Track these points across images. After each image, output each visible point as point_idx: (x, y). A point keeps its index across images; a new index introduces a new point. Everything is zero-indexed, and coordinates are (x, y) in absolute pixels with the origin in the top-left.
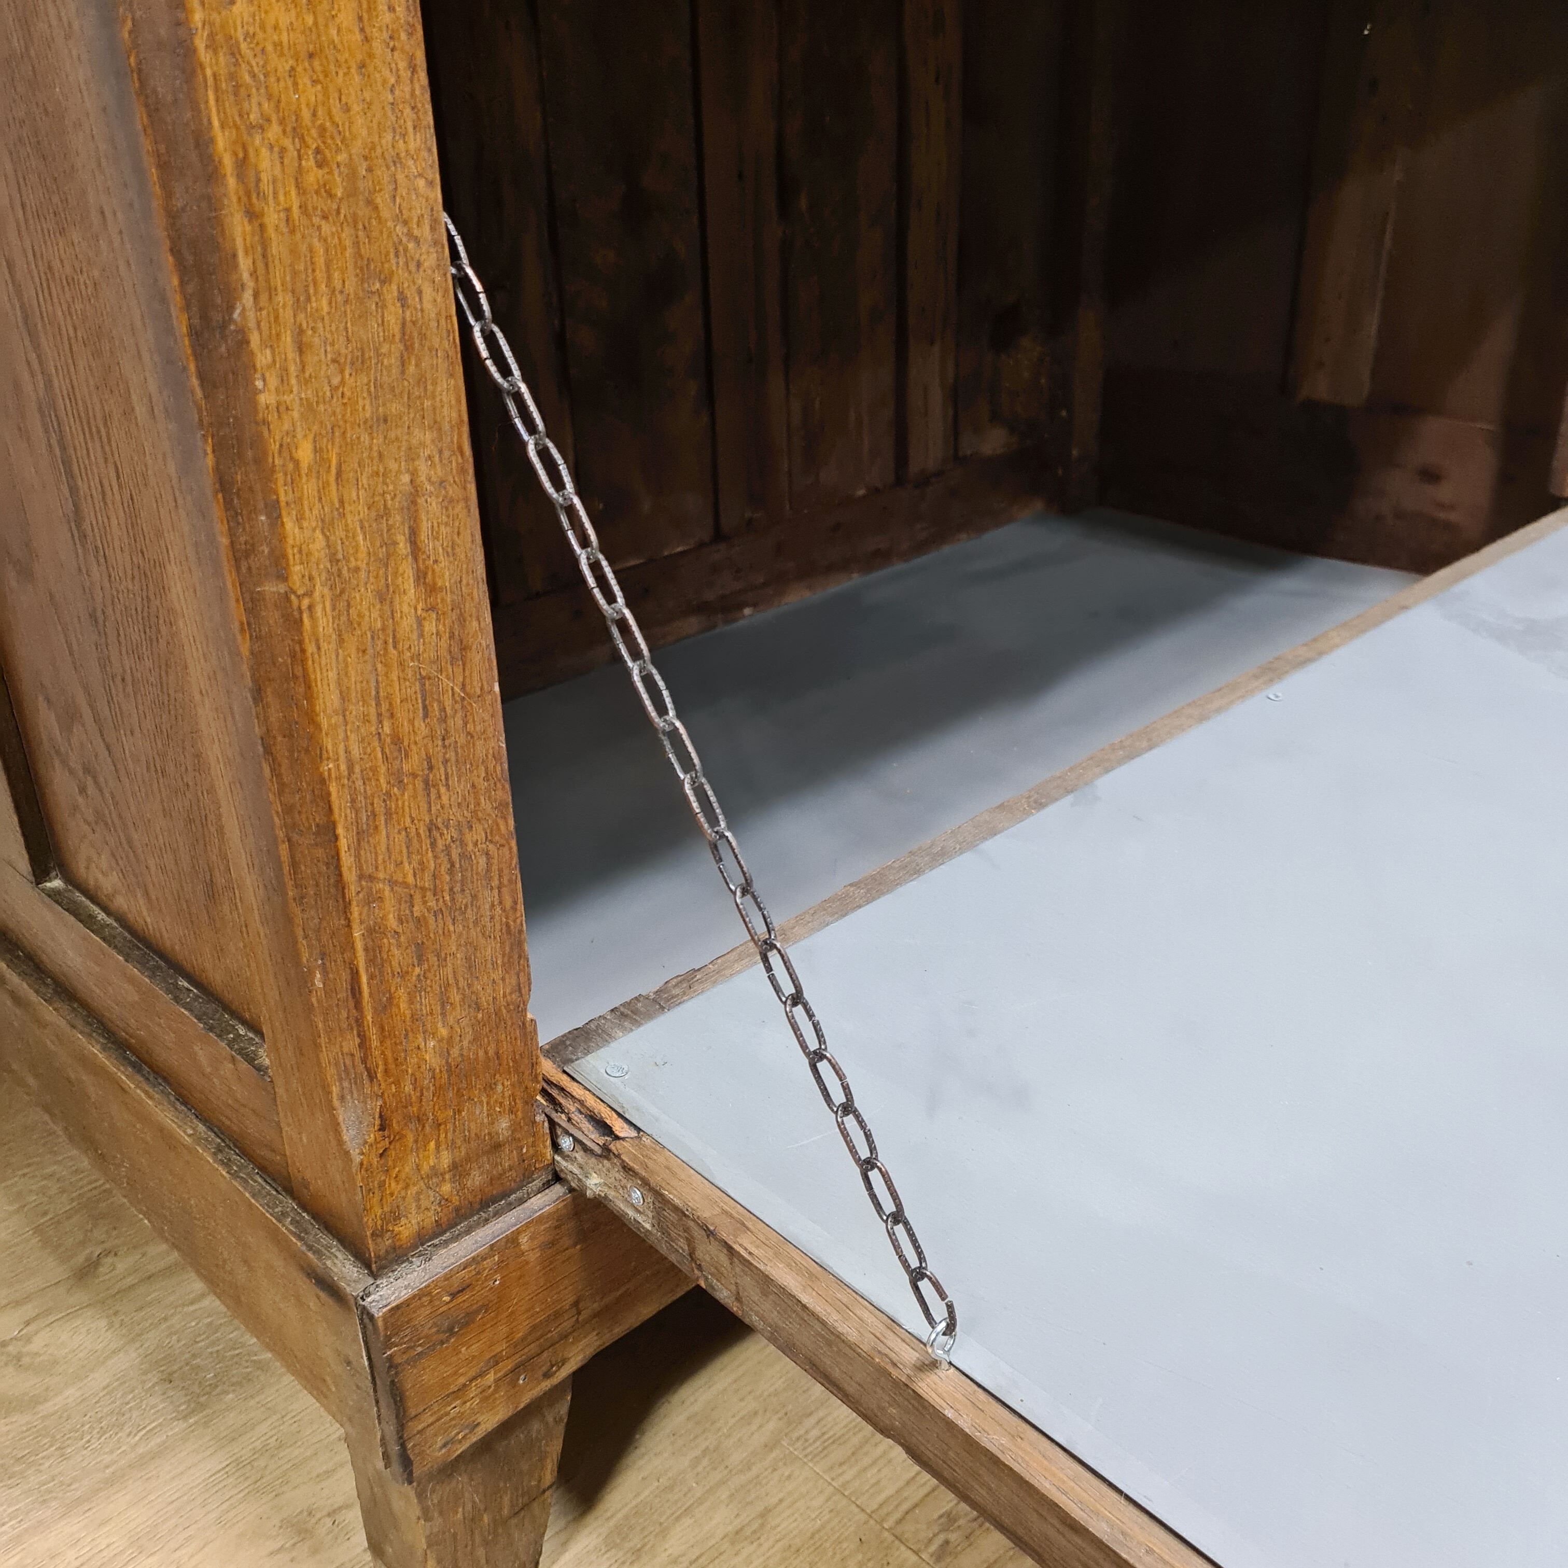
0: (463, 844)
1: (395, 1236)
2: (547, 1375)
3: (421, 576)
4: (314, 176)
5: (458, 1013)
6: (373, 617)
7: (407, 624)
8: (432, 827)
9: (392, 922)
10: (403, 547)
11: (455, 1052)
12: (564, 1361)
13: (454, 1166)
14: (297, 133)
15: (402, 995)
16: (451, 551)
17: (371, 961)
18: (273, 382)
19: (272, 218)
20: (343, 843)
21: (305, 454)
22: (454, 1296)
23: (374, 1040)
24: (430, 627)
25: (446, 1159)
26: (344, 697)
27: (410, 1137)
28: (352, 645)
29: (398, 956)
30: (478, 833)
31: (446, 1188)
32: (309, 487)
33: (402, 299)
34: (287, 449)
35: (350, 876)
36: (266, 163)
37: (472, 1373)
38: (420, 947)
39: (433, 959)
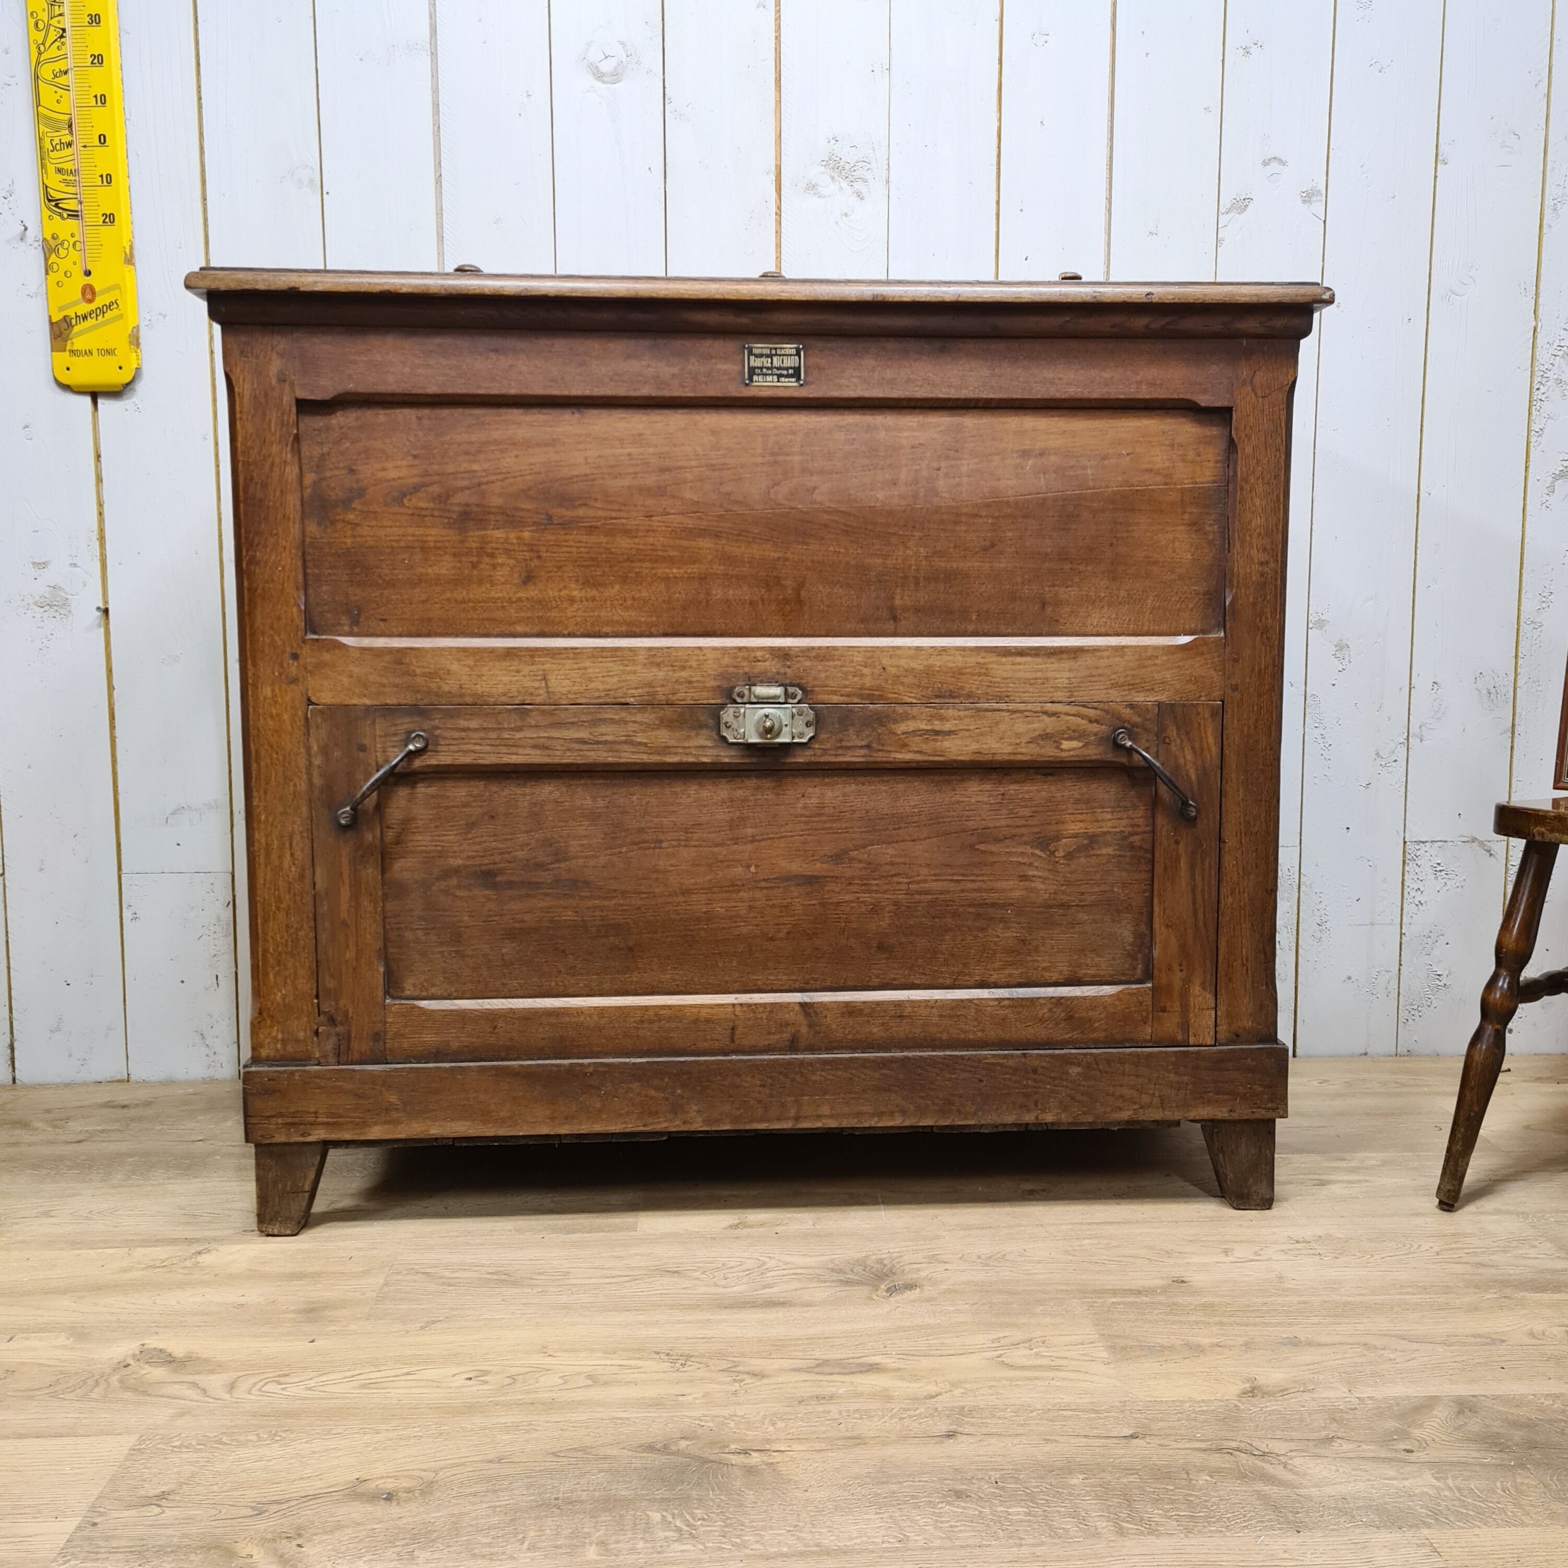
0: (297, 935)
1: (260, 1053)
2: (302, 1135)
3: (292, 855)
4: (275, 756)
5: (290, 988)
6: (277, 863)
7: (286, 866)
8: (287, 926)
9: (271, 951)
10: (287, 844)
11: (287, 1000)
12: (310, 1135)
13: (283, 1040)
14: (272, 747)
15: (271, 976)
16: (302, 850)
17: (263, 959)
18: (257, 800)
19: (263, 764)
20: (259, 921)
21: (263, 817)
22: (269, 1080)
23: (261, 985)
24: (293, 869)
25: (280, 1036)
26: (265, 880)
27: (269, 1022)
28: (269, 868)
29: (272, 961)
30: (302, 933)
31: (279, 1046)
32: (263, 826)
33: (295, 785)
34: (259, 815)
35: (260, 931)
36: (263, 753)
37: (273, 1113)
38: (279, 961)
39: (282, 967)
